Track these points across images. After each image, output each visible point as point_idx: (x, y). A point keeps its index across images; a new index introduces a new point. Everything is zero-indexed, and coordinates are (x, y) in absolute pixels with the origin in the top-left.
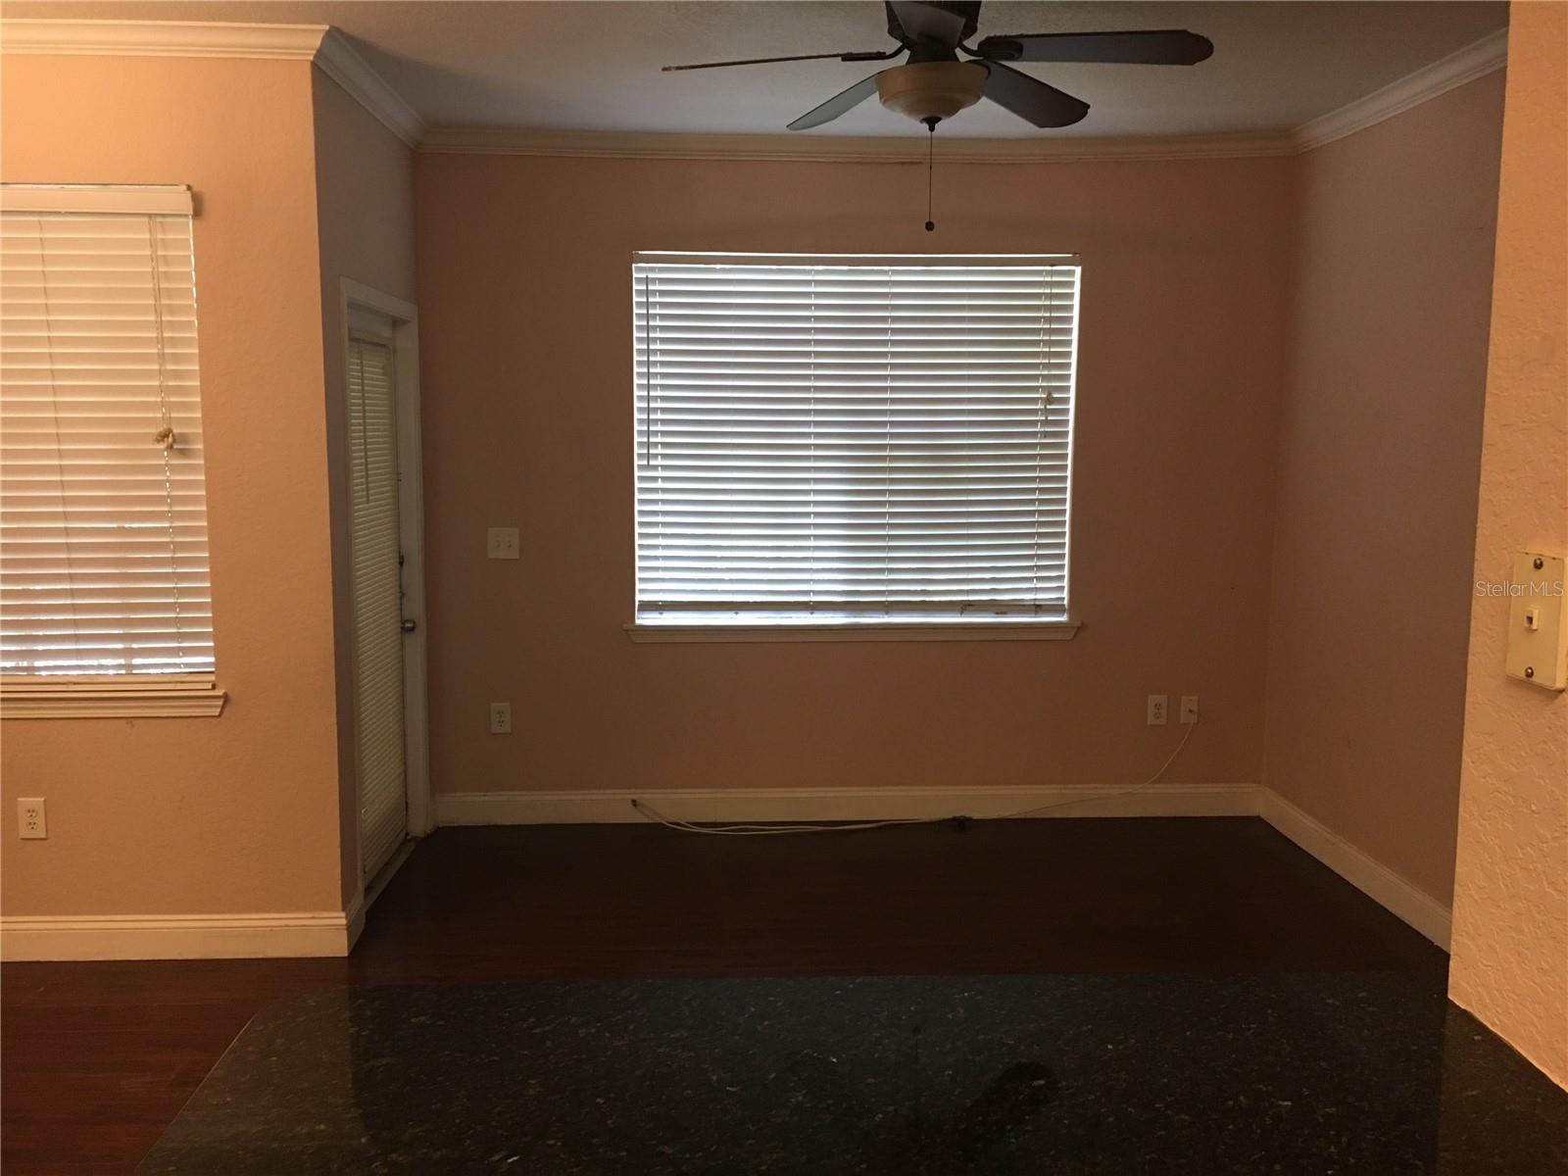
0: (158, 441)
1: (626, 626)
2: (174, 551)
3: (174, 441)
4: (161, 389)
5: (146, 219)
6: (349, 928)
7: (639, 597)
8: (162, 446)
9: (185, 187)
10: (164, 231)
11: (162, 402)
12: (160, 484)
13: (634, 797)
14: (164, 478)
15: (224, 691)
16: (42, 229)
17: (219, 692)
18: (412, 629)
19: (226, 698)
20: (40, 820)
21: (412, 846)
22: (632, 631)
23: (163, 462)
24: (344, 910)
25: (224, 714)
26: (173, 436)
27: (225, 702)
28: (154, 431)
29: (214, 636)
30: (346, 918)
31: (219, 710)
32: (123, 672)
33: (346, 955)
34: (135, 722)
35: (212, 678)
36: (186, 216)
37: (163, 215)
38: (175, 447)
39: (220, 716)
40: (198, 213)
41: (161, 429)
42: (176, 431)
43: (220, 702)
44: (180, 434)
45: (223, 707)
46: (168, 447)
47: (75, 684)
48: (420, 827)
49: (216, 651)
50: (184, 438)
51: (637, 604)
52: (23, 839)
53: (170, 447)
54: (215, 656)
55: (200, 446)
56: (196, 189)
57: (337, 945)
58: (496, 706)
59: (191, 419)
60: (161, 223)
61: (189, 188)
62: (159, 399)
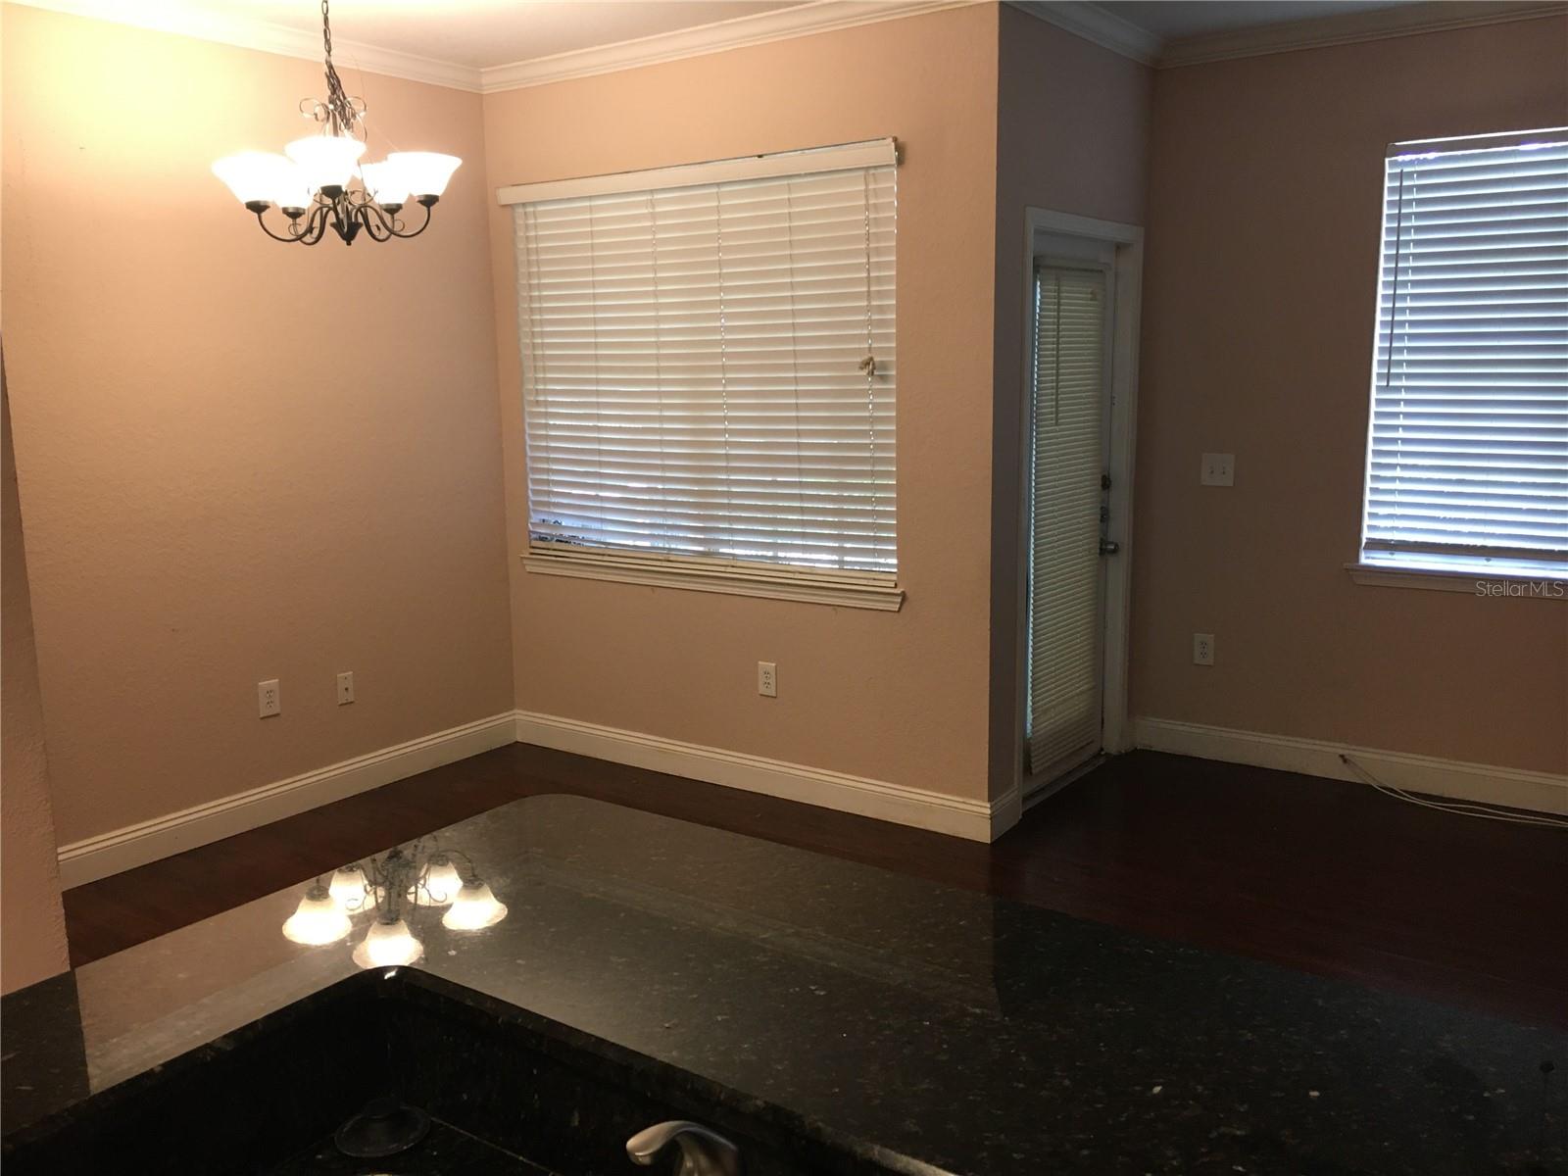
0: (862, 368)
1: (1346, 565)
2: (873, 465)
3: (874, 368)
4: (870, 322)
5: (862, 173)
6: (992, 817)
7: (1366, 534)
8: (864, 373)
9: (891, 139)
10: (876, 181)
11: (869, 334)
12: (864, 407)
13: (1341, 752)
14: (867, 401)
15: (902, 590)
16: (790, 189)
17: (898, 591)
18: (1114, 552)
19: (904, 596)
20: (772, 681)
21: (1102, 761)
22: (1356, 570)
23: (868, 387)
24: (989, 801)
25: (903, 610)
26: (873, 364)
27: (903, 600)
28: (859, 360)
29: (898, 541)
30: (991, 808)
31: (898, 606)
32: (837, 566)
33: (989, 842)
34: (839, 609)
35: (894, 577)
36: (892, 166)
37: (875, 167)
38: (876, 373)
39: (898, 611)
40: (900, 161)
41: (866, 357)
42: (877, 359)
43: (899, 600)
44: (882, 362)
45: (902, 604)
46: (868, 374)
47: (801, 573)
48: (1114, 744)
49: (899, 554)
50: (884, 366)
51: (1364, 541)
52: (761, 695)
53: (871, 373)
54: (898, 558)
55: (894, 373)
56: (901, 140)
57: (980, 831)
58: (1199, 637)
59: (886, 349)
60: (874, 174)
61: (895, 140)
62: (866, 332)
